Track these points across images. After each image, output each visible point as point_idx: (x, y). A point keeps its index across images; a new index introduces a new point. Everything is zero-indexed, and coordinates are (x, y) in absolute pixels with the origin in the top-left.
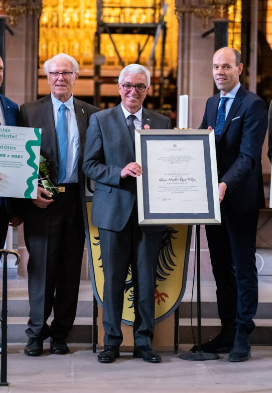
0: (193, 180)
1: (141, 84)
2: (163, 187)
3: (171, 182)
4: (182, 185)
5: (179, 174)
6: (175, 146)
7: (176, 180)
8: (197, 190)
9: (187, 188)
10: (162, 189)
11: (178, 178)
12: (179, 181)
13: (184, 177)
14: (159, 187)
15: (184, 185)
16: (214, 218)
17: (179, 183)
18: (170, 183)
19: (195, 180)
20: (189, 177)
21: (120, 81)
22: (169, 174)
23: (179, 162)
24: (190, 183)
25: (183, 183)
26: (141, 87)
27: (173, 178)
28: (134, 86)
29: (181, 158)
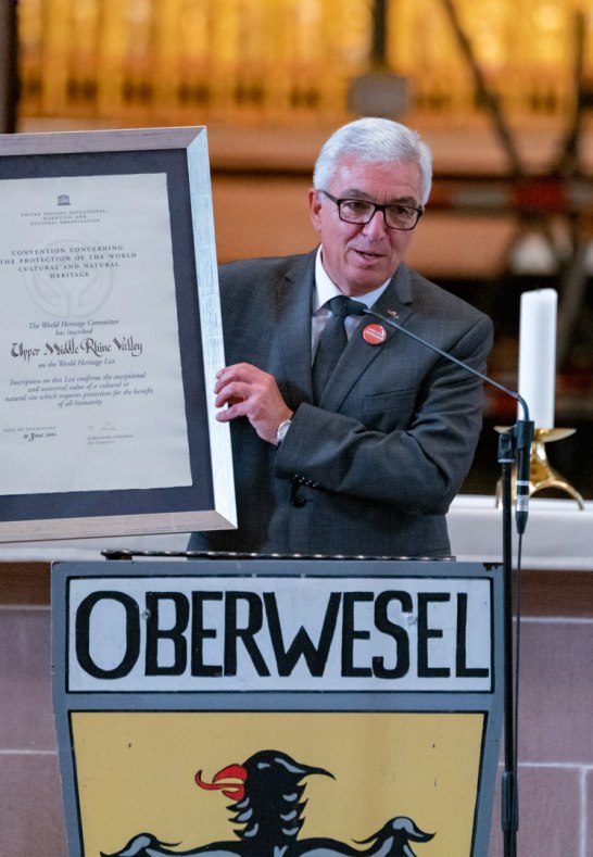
0: (134, 347)
1: (403, 200)
2: (27, 383)
3: (55, 357)
4: (92, 370)
5: (81, 324)
6: (63, 201)
7: (70, 349)
8: (150, 391)
9: (112, 381)
10: (21, 390)
11: (79, 340)
12: (82, 354)
13: (103, 336)
14: (13, 383)
15: (102, 370)
16: (212, 507)
17: (82, 363)
18: (52, 365)
19: (139, 347)
20: (120, 332)
21: (320, 178)
22: (45, 325)
23: (82, 269)
24: (122, 361)
25: (98, 364)
26: (401, 210)
27: (62, 342)
28: (378, 208)
29: (86, 254)
